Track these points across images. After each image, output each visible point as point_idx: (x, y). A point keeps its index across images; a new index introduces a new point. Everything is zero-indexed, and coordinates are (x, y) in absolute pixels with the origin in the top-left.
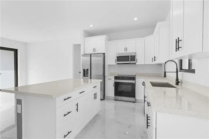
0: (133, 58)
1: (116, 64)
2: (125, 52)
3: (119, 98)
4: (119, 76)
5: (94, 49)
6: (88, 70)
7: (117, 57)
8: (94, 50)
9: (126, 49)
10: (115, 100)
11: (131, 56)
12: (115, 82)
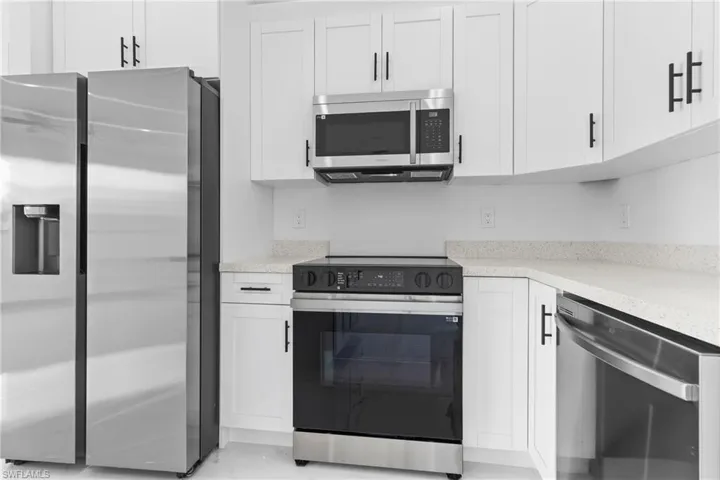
0: (436, 128)
1: (311, 175)
2: (376, 87)
3: (333, 444)
4: (334, 262)
5: (129, 42)
6: (53, 211)
7: (318, 119)
8: (130, 49)
9: (382, 66)
10: (301, 463)
11: (419, 113)
12: (297, 315)
